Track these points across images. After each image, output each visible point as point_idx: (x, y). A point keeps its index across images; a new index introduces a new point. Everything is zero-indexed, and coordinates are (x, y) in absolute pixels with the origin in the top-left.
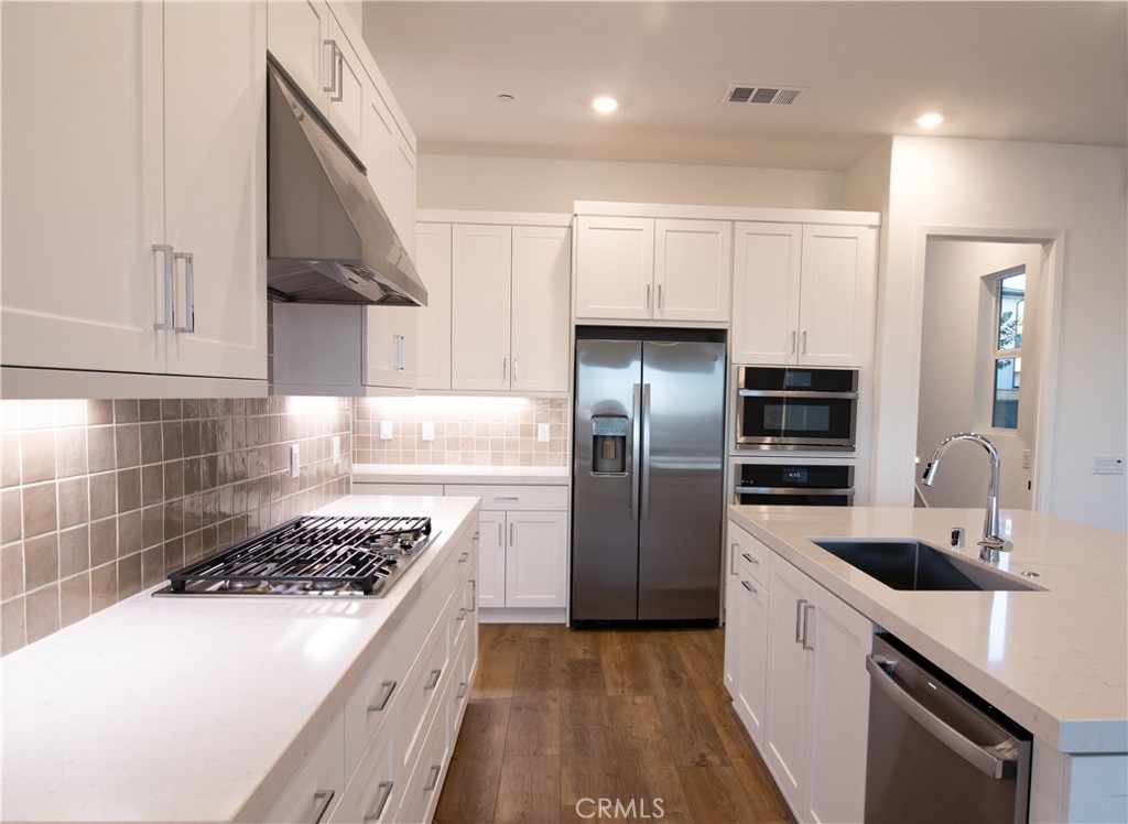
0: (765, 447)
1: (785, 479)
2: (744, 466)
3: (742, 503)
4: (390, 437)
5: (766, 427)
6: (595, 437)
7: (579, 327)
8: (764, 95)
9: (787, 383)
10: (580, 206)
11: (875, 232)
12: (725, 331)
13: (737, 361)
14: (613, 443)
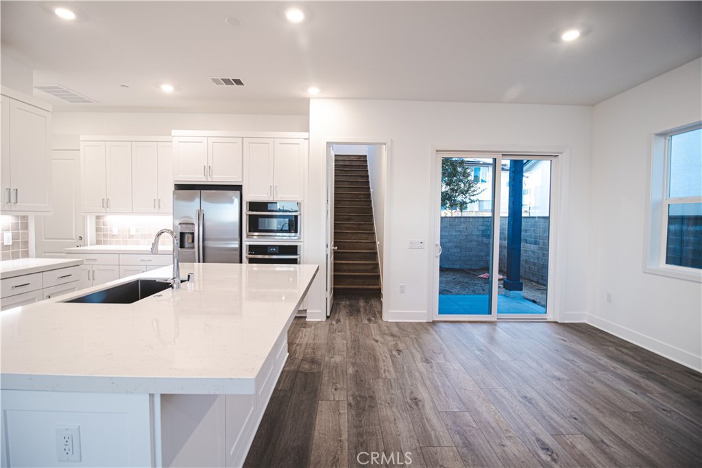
0: (255, 237)
1: (268, 251)
2: (250, 246)
3: (249, 263)
4: (117, 234)
5: (260, 228)
6: (181, 233)
7: (175, 185)
8: (227, 82)
9: (269, 209)
10: (174, 132)
11: (307, 141)
12: (241, 186)
13: (246, 199)
14: (190, 236)
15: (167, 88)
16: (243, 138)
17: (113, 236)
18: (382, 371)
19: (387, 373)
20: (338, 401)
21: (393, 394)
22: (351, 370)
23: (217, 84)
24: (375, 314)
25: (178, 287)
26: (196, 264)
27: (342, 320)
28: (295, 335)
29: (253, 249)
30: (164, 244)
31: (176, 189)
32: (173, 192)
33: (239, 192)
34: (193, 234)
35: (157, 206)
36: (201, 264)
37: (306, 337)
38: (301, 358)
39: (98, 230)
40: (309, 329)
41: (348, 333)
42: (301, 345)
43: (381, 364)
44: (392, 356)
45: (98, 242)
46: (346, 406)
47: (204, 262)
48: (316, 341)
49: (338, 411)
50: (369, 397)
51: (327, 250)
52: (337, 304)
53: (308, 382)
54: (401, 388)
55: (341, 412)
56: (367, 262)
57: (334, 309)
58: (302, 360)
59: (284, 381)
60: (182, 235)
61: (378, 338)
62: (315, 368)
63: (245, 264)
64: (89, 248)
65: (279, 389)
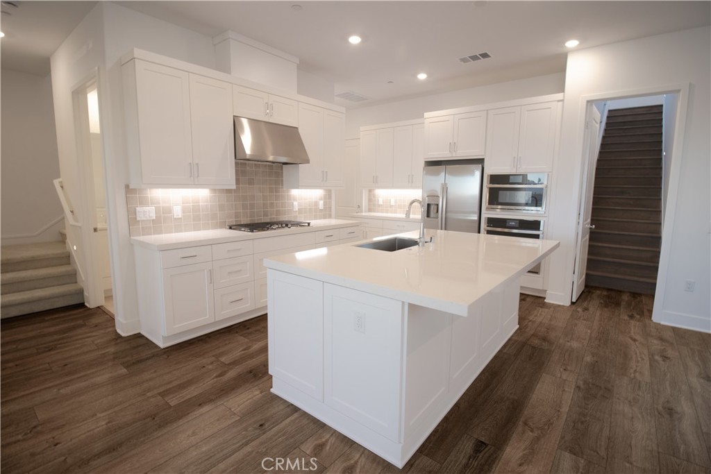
0: (498, 210)
3: (488, 234)
4: (382, 204)
5: (499, 201)
7: (426, 162)
8: (474, 58)
9: (511, 181)
10: (427, 115)
11: (561, 103)
12: (483, 159)
13: (488, 172)
14: (436, 207)
15: (422, 76)
16: (487, 110)
17: (379, 206)
18: (632, 371)
19: (637, 374)
20: (565, 380)
21: (638, 395)
22: (588, 359)
23: (465, 62)
24: (643, 312)
25: (423, 245)
26: (439, 231)
27: (591, 309)
28: (529, 312)
29: (491, 221)
30: (415, 214)
31: (425, 166)
32: (424, 169)
33: (480, 165)
34: (438, 205)
35: (410, 181)
36: (443, 231)
37: (540, 316)
38: (532, 332)
39: (370, 200)
40: (546, 310)
41: (596, 324)
42: (534, 322)
43: (633, 364)
44: (652, 360)
45: (370, 210)
46: (574, 387)
47: (445, 229)
48: (552, 323)
49: (563, 387)
50: (606, 388)
51: (577, 229)
52: (589, 292)
53: (535, 355)
54: (653, 393)
55: (566, 389)
56: (641, 248)
57: (582, 296)
58: (533, 335)
59: (510, 347)
60: (429, 205)
61: (637, 337)
62: (545, 346)
63: (483, 235)
64: (364, 214)
65: (505, 351)
